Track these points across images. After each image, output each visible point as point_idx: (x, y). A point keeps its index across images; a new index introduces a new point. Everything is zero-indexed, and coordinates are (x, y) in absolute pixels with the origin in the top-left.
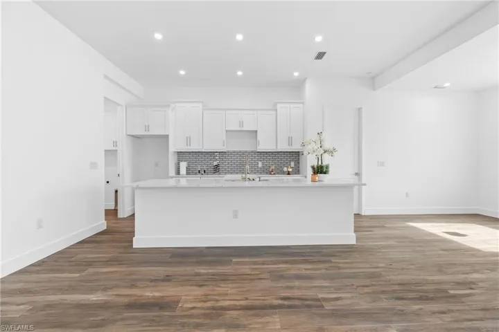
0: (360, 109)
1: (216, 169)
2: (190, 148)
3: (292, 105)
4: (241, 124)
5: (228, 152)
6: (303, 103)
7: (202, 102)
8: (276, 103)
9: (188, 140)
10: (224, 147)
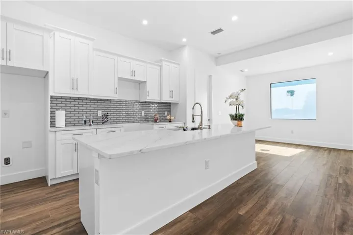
0: (210, 77)
1: (105, 119)
2: (77, 93)
3: (173, 65)
4: (133, 73)
5: (114, 100)
6: (179, 64)
7: (92, 40)
8: (161, 60)
9: (74, 84)
10: (116, 95)
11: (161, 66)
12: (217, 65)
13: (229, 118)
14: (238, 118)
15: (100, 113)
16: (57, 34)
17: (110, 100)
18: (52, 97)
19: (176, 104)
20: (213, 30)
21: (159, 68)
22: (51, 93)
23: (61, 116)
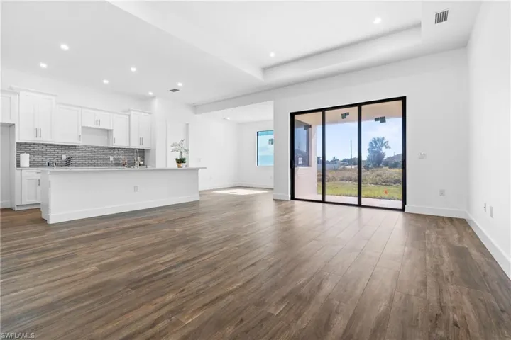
0: (187, 124)
1: (69, 162)
2: (40, 139)
4: (98, 122)
6: (150, 114)
7: (56, 96)
8: (129, 110)
9: (38, 132)
10: (81, 142)
11: (129, 116)
12: (195, 113)
13: (175, 161)
14: (181, 161)
15: (64, 157)
16: (21, 93)
17: (75, 146)
18: (18, 143)
19: (148, 150)
20: (173, 89)
21: (128, 117)
22: (17, 140)
23: (25, 159)
